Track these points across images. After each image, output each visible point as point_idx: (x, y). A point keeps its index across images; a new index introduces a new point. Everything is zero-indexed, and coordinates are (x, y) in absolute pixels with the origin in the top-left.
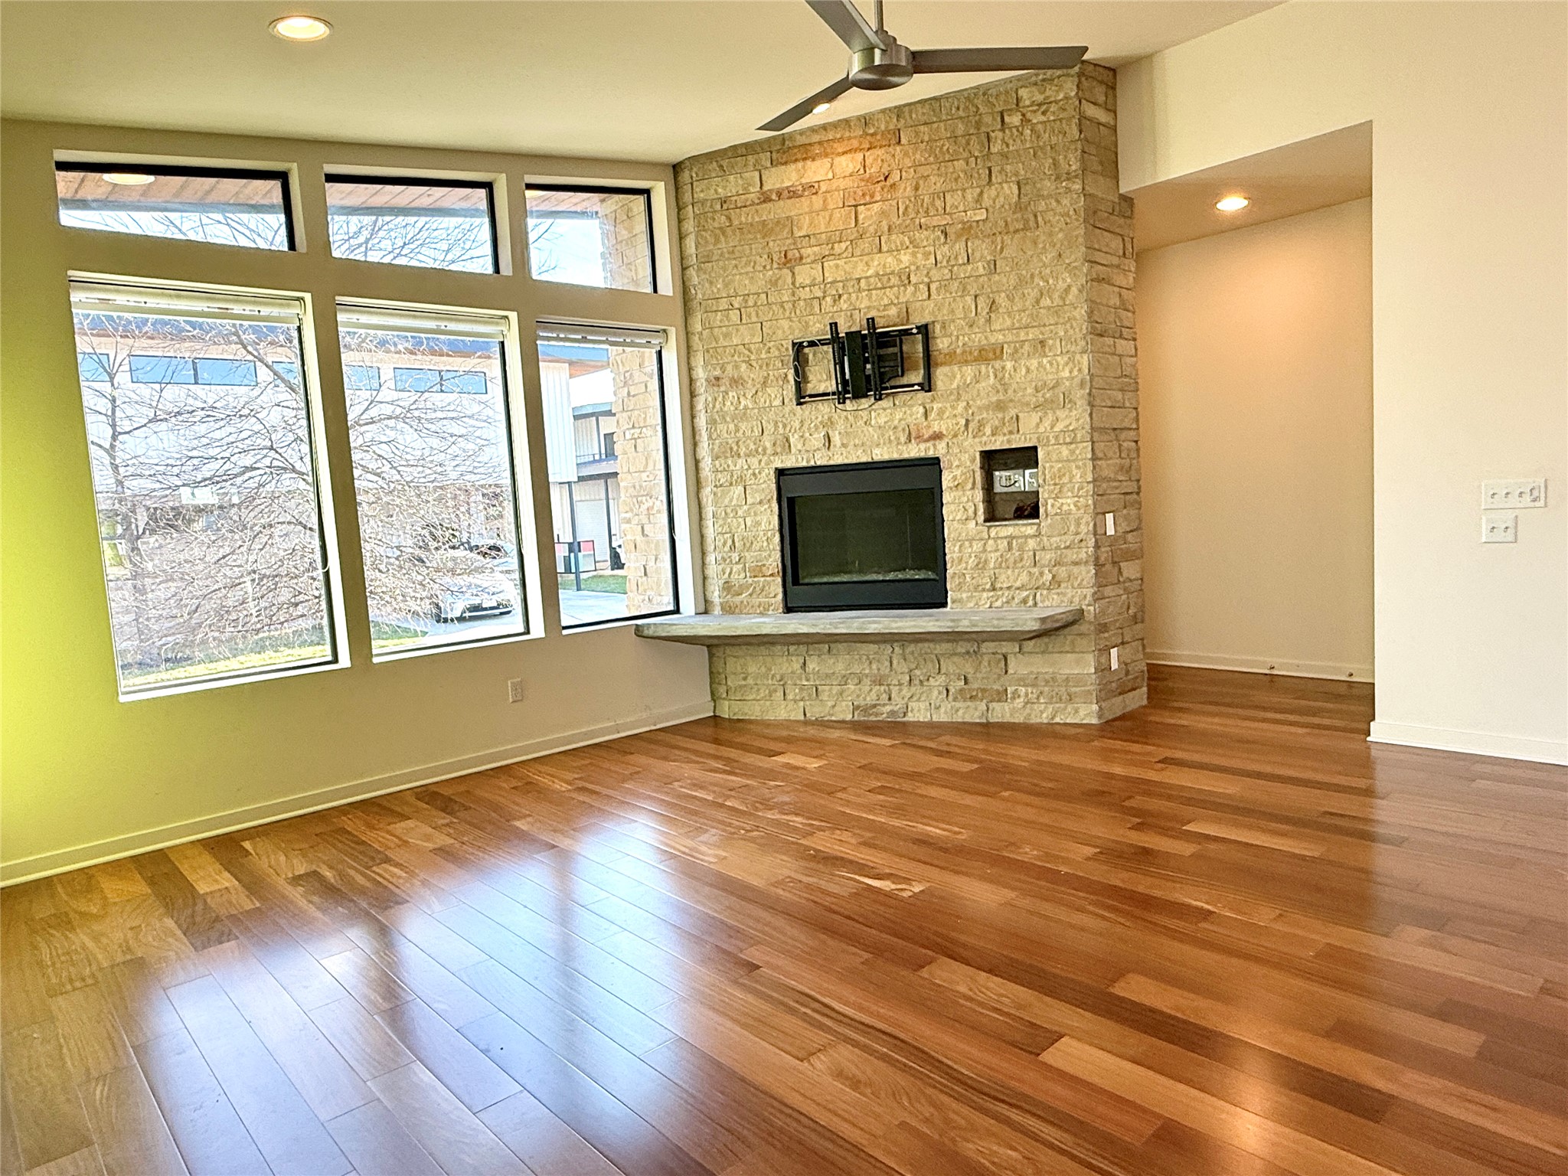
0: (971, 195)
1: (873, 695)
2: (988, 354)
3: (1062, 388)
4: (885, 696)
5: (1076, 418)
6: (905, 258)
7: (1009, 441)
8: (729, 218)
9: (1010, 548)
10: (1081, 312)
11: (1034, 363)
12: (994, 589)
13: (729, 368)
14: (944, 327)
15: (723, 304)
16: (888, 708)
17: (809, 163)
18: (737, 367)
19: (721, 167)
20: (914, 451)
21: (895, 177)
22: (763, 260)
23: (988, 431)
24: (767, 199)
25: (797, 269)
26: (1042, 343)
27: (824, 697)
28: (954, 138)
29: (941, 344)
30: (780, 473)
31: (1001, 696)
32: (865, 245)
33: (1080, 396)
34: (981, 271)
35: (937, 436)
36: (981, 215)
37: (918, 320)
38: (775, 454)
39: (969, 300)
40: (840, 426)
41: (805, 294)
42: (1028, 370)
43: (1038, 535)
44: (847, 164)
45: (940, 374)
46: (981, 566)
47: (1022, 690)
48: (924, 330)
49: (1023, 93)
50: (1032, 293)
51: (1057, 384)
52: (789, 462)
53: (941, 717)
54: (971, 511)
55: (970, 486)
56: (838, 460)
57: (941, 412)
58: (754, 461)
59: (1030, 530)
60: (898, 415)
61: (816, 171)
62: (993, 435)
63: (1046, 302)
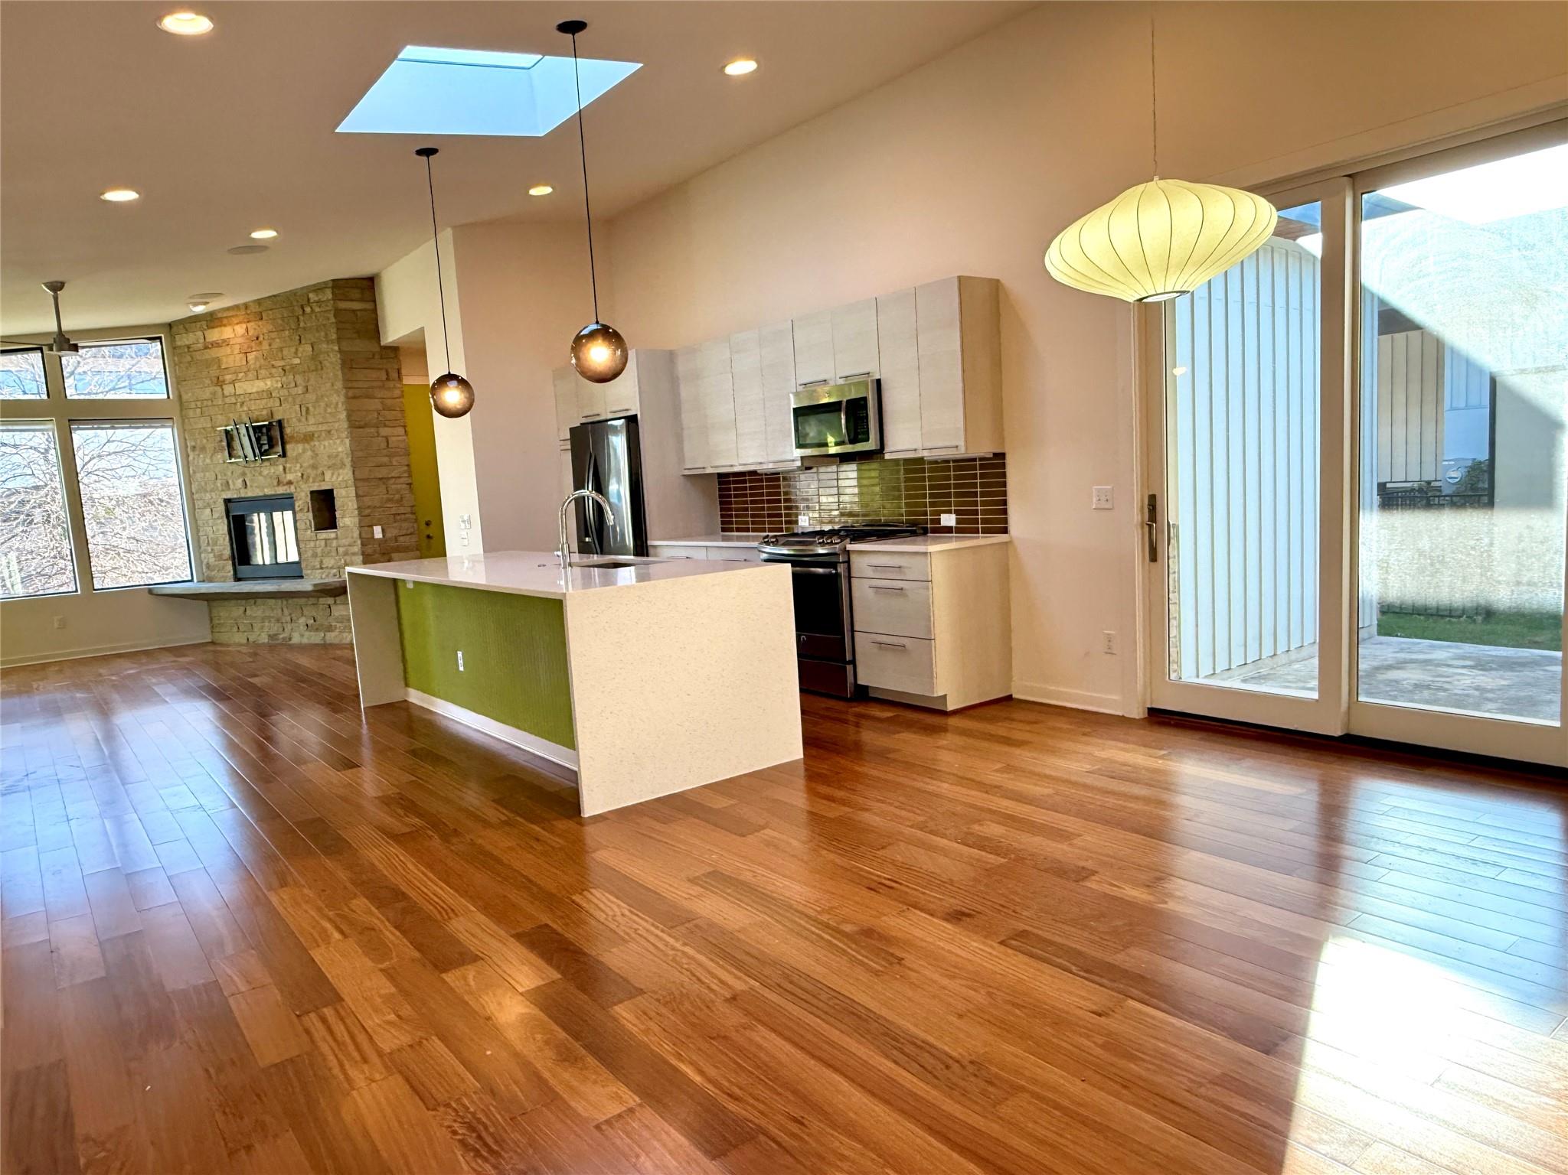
0: (293, 350)
1: (276, 628)
2: (308, 438)
3: (339, 458)
4: (281, 629)
5: (346, 474)
6: (269, 382)
7: (320, 486)
8: (192, 358)
9: (326, 546)
10: (343, 415)
11: (326, 443)
12: (322, 568)
13: (198, 441)
14: (288, 421)
15: (193, 405)
16: (281, 636)
17: (223, 328)
18: (201, 441)
19: (185, 328)
20: (281, 490)
21: (261, 339)
22: (208, 381)
23: (311, 480)
24: (206, 348)
25: (224, 387)
26: (329, 432)
27: (255, 630)
28: (283, 318)
29: (288, 431)
30: (227, 501)
31: (330, 629)
32: (251, 375)
33: (348, 461)
34: (300, 392)
35: (290, 483)
36: (297, 361)
37: (277, 417)
38: (223, 490)
39: (297, 407)
40: (249, 475)
41: (227, 400)
42: (325, 448)
43: (337, 538)
44: (240, 329)
45: (288, 447)
46: (315, 555)
47: (338, 625)
48: (280, 422)
49: (311, 295)
50: (323, 404)
51: (337, 456)
52: (229, 496)
53: (305, 641)
54: (308, 523)
55: (306, 510)
56: (250, 494)
57: (290, 468)
58: (213, 494)
59: (333, 535)
60: (273, 471)
61: (227, 333)
62: (314, 482)
63: (329, 410)
